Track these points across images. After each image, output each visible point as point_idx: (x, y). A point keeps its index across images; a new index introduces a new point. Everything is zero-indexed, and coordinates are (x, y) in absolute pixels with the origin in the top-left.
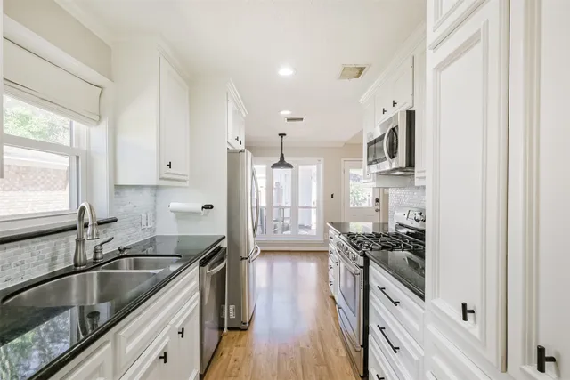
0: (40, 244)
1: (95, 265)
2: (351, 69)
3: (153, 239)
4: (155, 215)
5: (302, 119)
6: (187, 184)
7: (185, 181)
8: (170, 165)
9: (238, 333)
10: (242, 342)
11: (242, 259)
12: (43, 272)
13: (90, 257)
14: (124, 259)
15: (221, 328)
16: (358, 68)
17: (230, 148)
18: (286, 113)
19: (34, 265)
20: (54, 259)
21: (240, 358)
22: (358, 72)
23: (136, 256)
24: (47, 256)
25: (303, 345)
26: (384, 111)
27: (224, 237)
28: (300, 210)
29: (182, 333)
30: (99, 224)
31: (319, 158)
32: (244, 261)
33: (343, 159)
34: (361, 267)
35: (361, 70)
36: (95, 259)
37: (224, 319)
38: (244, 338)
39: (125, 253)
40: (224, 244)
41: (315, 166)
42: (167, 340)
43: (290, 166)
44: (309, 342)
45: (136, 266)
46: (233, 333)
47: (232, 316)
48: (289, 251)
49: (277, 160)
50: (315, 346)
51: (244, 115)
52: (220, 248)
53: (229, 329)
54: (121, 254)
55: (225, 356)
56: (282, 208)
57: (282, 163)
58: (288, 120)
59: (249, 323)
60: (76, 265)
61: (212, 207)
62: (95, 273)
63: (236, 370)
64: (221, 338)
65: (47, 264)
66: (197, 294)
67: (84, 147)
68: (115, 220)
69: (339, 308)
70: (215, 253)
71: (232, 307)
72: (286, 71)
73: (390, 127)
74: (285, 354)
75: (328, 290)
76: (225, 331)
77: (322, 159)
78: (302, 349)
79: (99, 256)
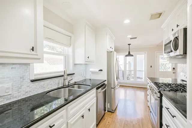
0: (56, 80)
1: (68, 86)
2: (155, 15)
3: (85, 80)
4: (86, 73)
5: (136, 38)
6: (94, 63)
7: (94, 62)
8: (88, 57)
9: (111, 113)
10: (111, 117)
11: (112, 88)
12: (56, 87)
13: (67, 84)
14: (76, 85)
15: (105, 110)
16: (159, 14)
17: (108, 51)
18: (130, 36)
19: (54, 85)
20: (59, 84)
21: (110, 122)
22: (159, 15)
23: (79, 84)
24: (57, 83)
25: (134, 123)
26: (173, 30)
27: (106, 80)
28: (137, 71)
29: (89, 110)
30: (68, 75)
31: (145, 52)
32: (112, 89)
33: (156, 52)
34: (159, 97)
35: (160, 14)
36: (68, 85)
37: (106, 107)
38: (112, 115)
39: (76, 83)
40: (106, 83)
41: (144, 55)
42: (84, 111)
43: (132, 56)
44: (137, 122)
45: (79, 88)
46: (109, 113)
47: (109, 107)
48: (133, 87)
49: (127, 53)
50: (139, 125)
51: (114, 39)
52: (104, 84)
53: (108, 111)
54: (75, 84)
55: (105, 120)
56: (130, 71)
57: (129, 55)
58: (131, 39)
59: (115, 110)
60: (64, 86)
61: (102, 70)
62: (67, 89)
63: (108, 126)
64: (105, 114)
65: (57, 85)
66: (95, 98)
67: (67, 53)
68: (74, 74)
69: (150, 112)
70: (102, 86)
71: (109, 104)
72: (127, 21)
73: (175, 37)
74: (126, 125)
75: (147, 104)
76: (106, 111)
77: (147, 52)
78: (133, 125)
79: (69, 84)
